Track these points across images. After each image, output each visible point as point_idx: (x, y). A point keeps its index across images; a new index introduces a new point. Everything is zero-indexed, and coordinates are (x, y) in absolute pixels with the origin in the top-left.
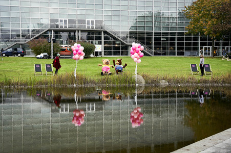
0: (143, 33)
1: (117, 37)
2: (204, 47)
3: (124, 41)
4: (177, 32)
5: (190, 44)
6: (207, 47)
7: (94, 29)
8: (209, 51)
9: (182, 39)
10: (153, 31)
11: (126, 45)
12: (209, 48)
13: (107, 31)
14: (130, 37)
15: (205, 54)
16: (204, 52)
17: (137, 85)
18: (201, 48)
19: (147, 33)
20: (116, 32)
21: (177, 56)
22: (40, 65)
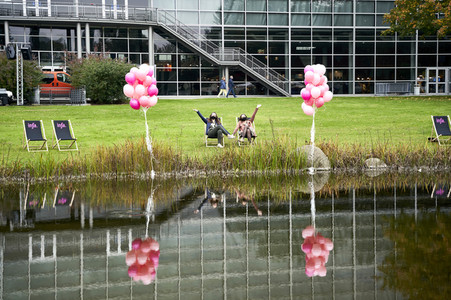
0: (262, 33)
1: (191, 44)
2: (428, 69)
3: (209, 56)
4: (354, 27)
5: (389, 61)
6: (437, 69)
7: (127, 20)
8: (442, 79)
9: (369, 48)
10: (290, 27)
11: (216, 65)
12: (442, 73)
13: (163, 25)
14: (227, 45)
15: (432, 88)
16: (428, 84)
17: (312, 171)
18: (421, 72)
19: (273, 32)
20: (189, 28)
21: (354, 95)
22: (38, 123)
